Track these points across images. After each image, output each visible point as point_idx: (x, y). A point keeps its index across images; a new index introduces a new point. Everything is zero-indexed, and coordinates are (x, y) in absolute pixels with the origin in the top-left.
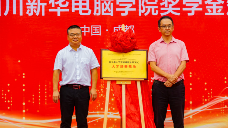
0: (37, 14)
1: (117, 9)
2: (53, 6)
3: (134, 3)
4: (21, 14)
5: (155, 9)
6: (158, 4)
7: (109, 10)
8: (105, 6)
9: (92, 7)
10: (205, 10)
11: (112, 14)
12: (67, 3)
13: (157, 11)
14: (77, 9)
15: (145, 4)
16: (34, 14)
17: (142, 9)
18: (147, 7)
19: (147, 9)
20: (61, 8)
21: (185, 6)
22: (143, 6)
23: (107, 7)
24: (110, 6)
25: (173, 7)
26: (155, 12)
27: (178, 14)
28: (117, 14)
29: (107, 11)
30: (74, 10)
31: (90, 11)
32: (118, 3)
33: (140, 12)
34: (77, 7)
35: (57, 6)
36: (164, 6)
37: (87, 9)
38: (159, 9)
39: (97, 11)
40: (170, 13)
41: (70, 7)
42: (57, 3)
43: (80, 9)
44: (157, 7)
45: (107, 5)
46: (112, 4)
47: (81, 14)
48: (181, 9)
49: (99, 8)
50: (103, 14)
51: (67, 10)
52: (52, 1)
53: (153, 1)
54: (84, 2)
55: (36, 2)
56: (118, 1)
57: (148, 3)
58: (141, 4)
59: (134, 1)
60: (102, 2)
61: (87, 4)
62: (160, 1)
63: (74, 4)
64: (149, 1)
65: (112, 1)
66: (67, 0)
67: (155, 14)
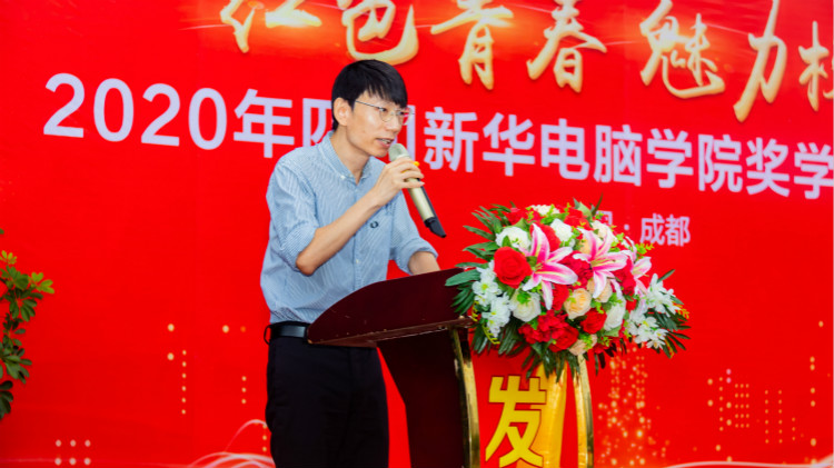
0: (454, 166)
1: (652, 168)
2: (495, 144)
3: (689, 154)
5: (736, 175)
6: (742, 161)
7: (632, 170)
8: (621, 156)
9: (590, 156)
11: (636, 180)
12: (531, 137)
13: (740, 180)
14: (554, 159)
15: (714, 159)
16: (446, 164)
17: (706, 171)
18: (718, 167)
19: (716, 174)
20: (517, 152)
21: (799, 172)
22: (709, 162)
23: (627, 160)
24: (633, 157)
25: (775, 171)
26: (735, 182)
27: (785, 192)
28: (650, 181)
29: (626, 172)
30: (546, 160)
31: (586, 167)
32: (651, 150)
33: (703, 179)
34: (554, 151)
35: (504, 145)
36: (754, 168)
37: (579, 160)
38: (743, 175)
39: (604, 167)
40: (768, 189)
41: (536, 151)
42: (504, 135)
43: (563, 160)
44: (738, 169)
45: (627, 153)
46: (638, 151)
47: (566, 174)
48: (792, 179)
49: (607, 161)
50: (619, 178)
51: (530, 160)
52: (491, 129)
53: (732, 151)
54: (572, 138)
55: (452, 126)
56: (652, 145)
57: (720, 156)
58: (704, 158)
59: (688, 147)
60: (615, 142)
61: (579, 146)
62: (746, 152)
63: (546, 144)
64: (723, 150)
65: (638, 144)
66: (530, 130)
67: (735, 188)
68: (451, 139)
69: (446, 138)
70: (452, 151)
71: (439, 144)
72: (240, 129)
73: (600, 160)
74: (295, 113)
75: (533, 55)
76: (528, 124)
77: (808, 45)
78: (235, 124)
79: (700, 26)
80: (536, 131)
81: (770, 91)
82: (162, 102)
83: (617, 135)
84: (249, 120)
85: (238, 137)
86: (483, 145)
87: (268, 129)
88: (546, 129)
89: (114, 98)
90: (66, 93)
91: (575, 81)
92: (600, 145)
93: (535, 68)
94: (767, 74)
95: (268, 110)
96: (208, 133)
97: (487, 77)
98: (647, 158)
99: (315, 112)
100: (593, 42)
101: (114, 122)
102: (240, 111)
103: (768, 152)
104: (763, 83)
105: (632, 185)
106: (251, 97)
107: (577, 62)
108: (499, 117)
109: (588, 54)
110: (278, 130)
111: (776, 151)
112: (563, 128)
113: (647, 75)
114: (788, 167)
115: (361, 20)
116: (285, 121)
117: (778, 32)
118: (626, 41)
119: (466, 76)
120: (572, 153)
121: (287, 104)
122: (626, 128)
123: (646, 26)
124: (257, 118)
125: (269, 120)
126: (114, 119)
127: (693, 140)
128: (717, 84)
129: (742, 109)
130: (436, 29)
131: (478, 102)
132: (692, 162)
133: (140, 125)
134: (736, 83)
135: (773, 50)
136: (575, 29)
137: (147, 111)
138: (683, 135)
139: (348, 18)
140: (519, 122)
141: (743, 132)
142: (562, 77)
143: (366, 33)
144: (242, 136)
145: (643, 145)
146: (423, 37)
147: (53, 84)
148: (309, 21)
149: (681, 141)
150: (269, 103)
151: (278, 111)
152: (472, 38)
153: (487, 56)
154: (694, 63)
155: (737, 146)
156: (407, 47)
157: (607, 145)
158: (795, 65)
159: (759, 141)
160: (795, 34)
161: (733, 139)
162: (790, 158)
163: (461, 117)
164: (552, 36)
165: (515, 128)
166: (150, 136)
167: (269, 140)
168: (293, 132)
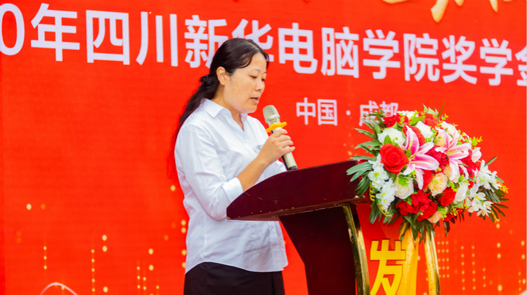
1: (367, 63)
3: (396, 50)
4: (176, 61)
5: (435, 67)
6: (438, 56)
7: (351, 64)
8: (343, 53)
10: (518, 75)
11: (355, 73)
12: (270, 39)
13: (438, 71)
14: (289, 57)
15: (417, 54)
16: (203, 63)
17: (411, 64)
18: (421, 60)
19: (419, 66)
21: (484, 63)
22: (413, 56)
23: (347, 56)
24: (352, 54)
25: (465, 62)
26: (434, 73)
27: (473, 80)
30: (283, 57)
31: (315, 63)
32: (366, 48)
33: (408, 71)
34: (289, 50)
36: (448, 60)
37: (309, 57)
38: (440, 67)
39: (329, 62)
40: (460, 78)
41: (274, 50)
42: (250, 36)
43: (296, 58)
44: (436, 62)
45: (347, 51)
46: (356, 48)
47: (299, 69)
48: (478, 69)
49: (331, 57)
50: (341, 72)
52: (239, 31)
53: (430, 47)
54: (303, 39)
55: (206, 31)
56: (367, 43)
57: (422, 51)
58: (409, 53)
59: (395, 44)
60: (337, 41)
61: (309, 45)
62: (442, 48)
63: (283, 44)
64: (424, 46)
65: (355, 42)
66: (269, 33)
67: (434, 77)
68: (206, 42)
69: (202, 41)
70: (207, 52)
71: (197, 46)
72: (36, 38)
73: (326, 57)
74: (80, 22)
76: (267, 28)
78: (31, 33)
80: (274, 33)
83: (339, 36)
84: (43, 29)
85: (34, 44)
87: (59, 37)
88: (282, 32)
92: (325, 44)
95: (58, 21)
98: (363, 55)
99: (96, 21)
102: (35, 22)
103: (459, 47)
105: (352, 77)
106: (44, 10)
108: (244, 23)
110: (67, 38)
111: (466, 46)
112: (295, 31)
114: (475, 59)
116: (72, 30)
120: (303, 51)
121: (73, 15)
122: (346, 29)
124: (49, 28)
125: (59, 29)
127: (399, 38)
129: (437, 11)
132: (399, 57)
138: (392, 34)
140: (260, 27)
141: (439, 31)
144: (40, 43)
145: (359, 43)
149: (390, 39)
150: (59, 15)
151: (66, 22)
155: (434, 42)
157: (331, 44)
159: (452, 38)
161: (431, 37)
162: (477, 52)
163: (215, 23)
165: (257, 32)
167: (59, 46)
168: (80, 37)
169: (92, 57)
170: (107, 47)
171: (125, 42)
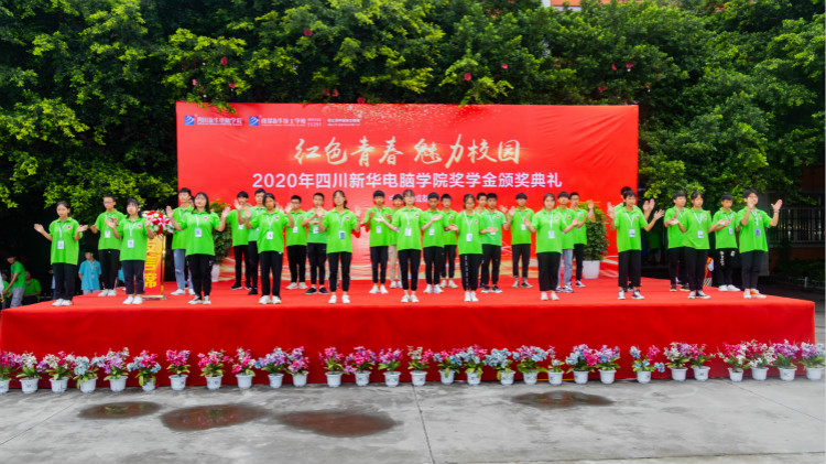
1: (418, 183)
4: (346, 186)
6: (448, 179)
7: (412, 184)
8: (408, 180)
9: (398, 181)
10: (483, 183)
11: (413, 186)
12: (380, 178)
13: (447, 184)
14: (387, 183)
15: (438, 179)
17: (435, 183)
18: (440, 181)
19: (439, 183)
20: (376, 182)
21: (468, 181)
23: (410, 181)
25: (459, 181)
27: (463, 186)
28: (417, 186)
30: (385, 183)
32: (417, 178)
33: (435, 185)
34: (387, 181)
36: (452, 180)
38: (448, 182)
39: (403, 184)
40: (457, 186)
41: (382, 181)
42: (373, 178)
43: (390, 183)
44: (446, 181)
46: (413, 179)
48: (465, 183)
49: (404, 182)
52: (369, 177)
53: (444, 177)
54: (392, 177)
55: (357, 177)
57: (440, 178)
58: (435, 179)
59: (429, 177)
60: (406, 177)
61: (395, 179)
62: (449, 177)
63: (385, 179)
64: (442, 177)
65: (413, 177)
67: (445, 186)
68: (357, 180)
69: (355, 180)
70: (357, 183)
71: (353, 181)
73: (401, 182)
74: (314, 177)
75: (381, 157)
76: (379, 175)
77: (471, 146)
78: (299, 181)
79: (434, 145)
80: (382, 176)
81: (457, 160)
82: (281, 178)
83: (407, 175)
86: (366, 181)
88: (385, 176)
89: (269, 178)
90: (258, 178)
91: (394, 163)
92: (401, 178)
93: (381, 161)
94: (456, 155)
96: (292, 183)
97: (367, 164)
99: (319, 177)
100: (399, 153)
101: (269, 183)
102: (300, 178)
103: (457, 176)
104: (455, 158)
106: (303, 175)
107: (394, 158)
109: (398, 156)
111: (460, 175)
112: (390, 175)
113: (416, 159)
114: (464, 179)
115: (331, 154)
117: (461, 144)
118: (410, 151)
119: (361, 164)
123: (416, 147)
125: (307, 180)
126: (269, 182)
127: (431, 174)
128: (439, 159)
129: (448, 165)
130: (352, 154)
131: (364, 170)
132: (431, 180)
133: (275, 184)
134: (446, 159)
135: (459, 149)
136: (394, 150)
137: (277, 180)
139: (328, 154)
140: (377, 174)
141: (448, 172)
142: (389, 162)
143: (333, 157)
144: (301, 184)
145: (415, 177)
146: (349, 157)
147: (255, 176)
148: (318, 156)
149: (428, 175)
150: (307, 176)
152: (363, 155)
153: (367, 159)
154: (432, 154)
155: (446, 175)
156: (345, 159)
157: (404, 178)
158: (466, 152)
159: (454, 173)
160: (466, 143)
162: (466, 177)
164: (386, 152)
165: (375, 176)
166: (278, 186)
167: (307, 184)
168: (314, 181)
169: (318, 186)
170: (323, 183)
171: (329, 182)
